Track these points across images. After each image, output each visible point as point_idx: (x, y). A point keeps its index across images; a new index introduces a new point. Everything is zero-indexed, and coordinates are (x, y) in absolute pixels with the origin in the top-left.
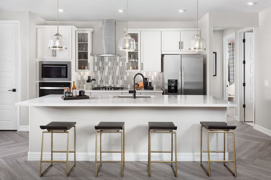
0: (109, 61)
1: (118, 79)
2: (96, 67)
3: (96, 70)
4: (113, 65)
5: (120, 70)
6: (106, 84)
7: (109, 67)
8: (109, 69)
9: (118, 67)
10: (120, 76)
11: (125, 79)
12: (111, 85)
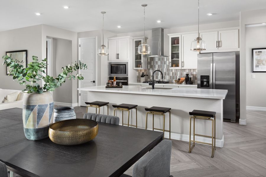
0: (158, 61)
1: (165, 75)
2: (149, 65)
3: (149, 68)
4: (162, 64)
5: (167, 68)
6: (156, 78)
7: (158, 66)
8: (158, 67)
9: (165, 65)
10: (167, 73)
11: (171, 75)
12: (160, 80)
